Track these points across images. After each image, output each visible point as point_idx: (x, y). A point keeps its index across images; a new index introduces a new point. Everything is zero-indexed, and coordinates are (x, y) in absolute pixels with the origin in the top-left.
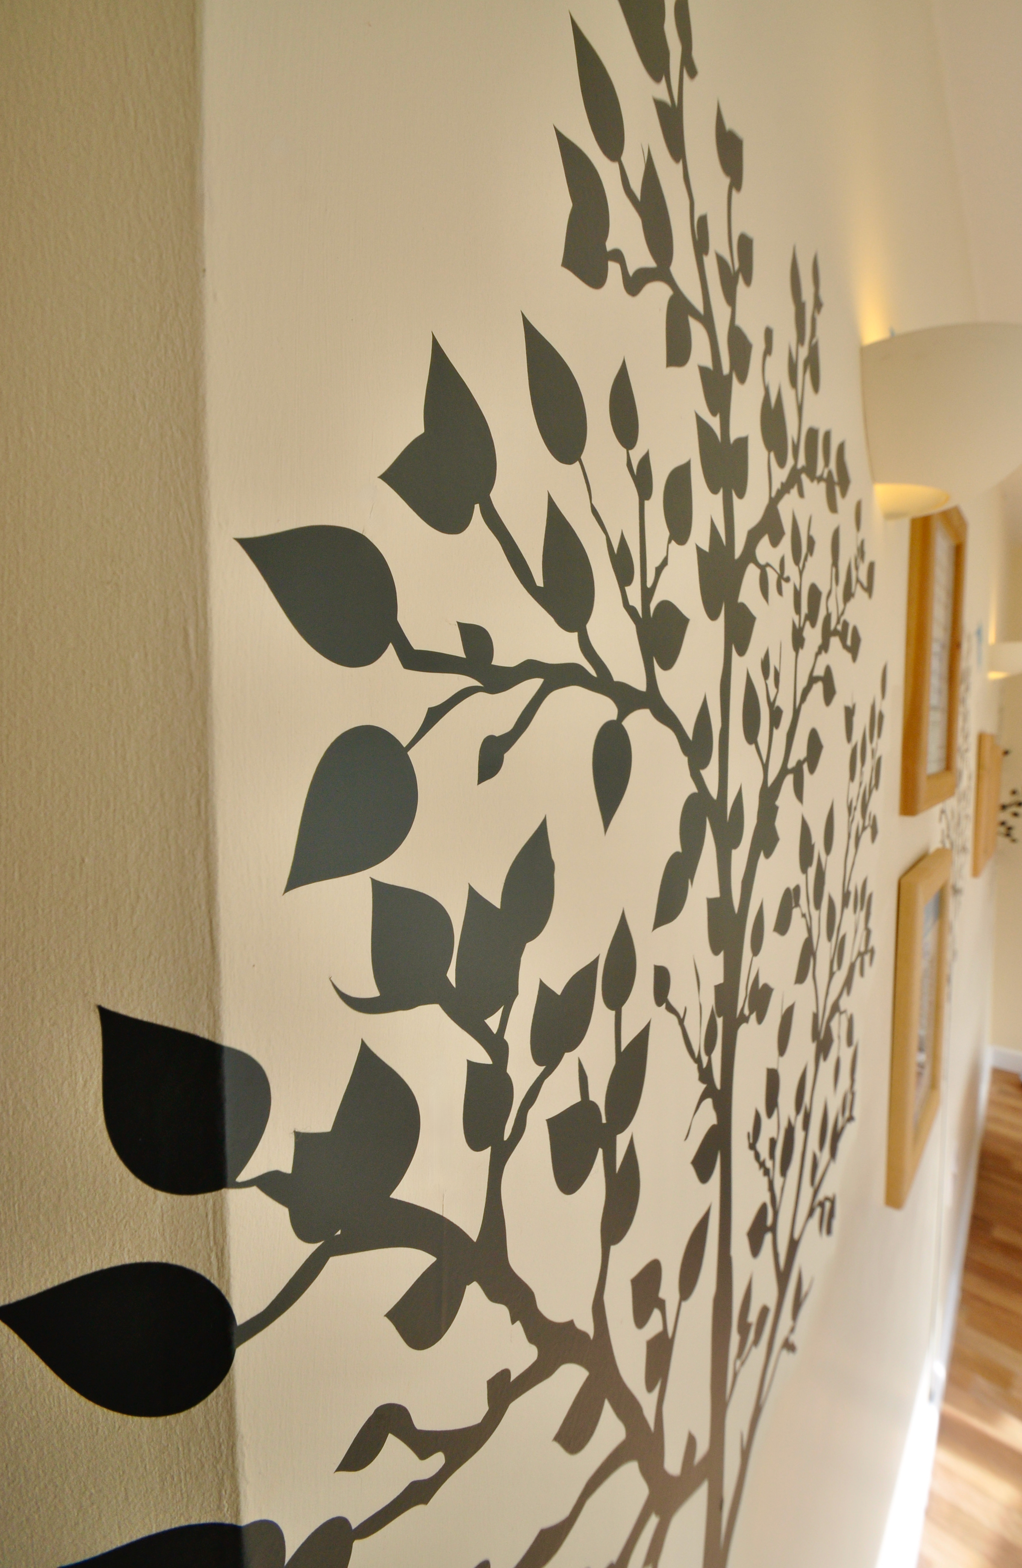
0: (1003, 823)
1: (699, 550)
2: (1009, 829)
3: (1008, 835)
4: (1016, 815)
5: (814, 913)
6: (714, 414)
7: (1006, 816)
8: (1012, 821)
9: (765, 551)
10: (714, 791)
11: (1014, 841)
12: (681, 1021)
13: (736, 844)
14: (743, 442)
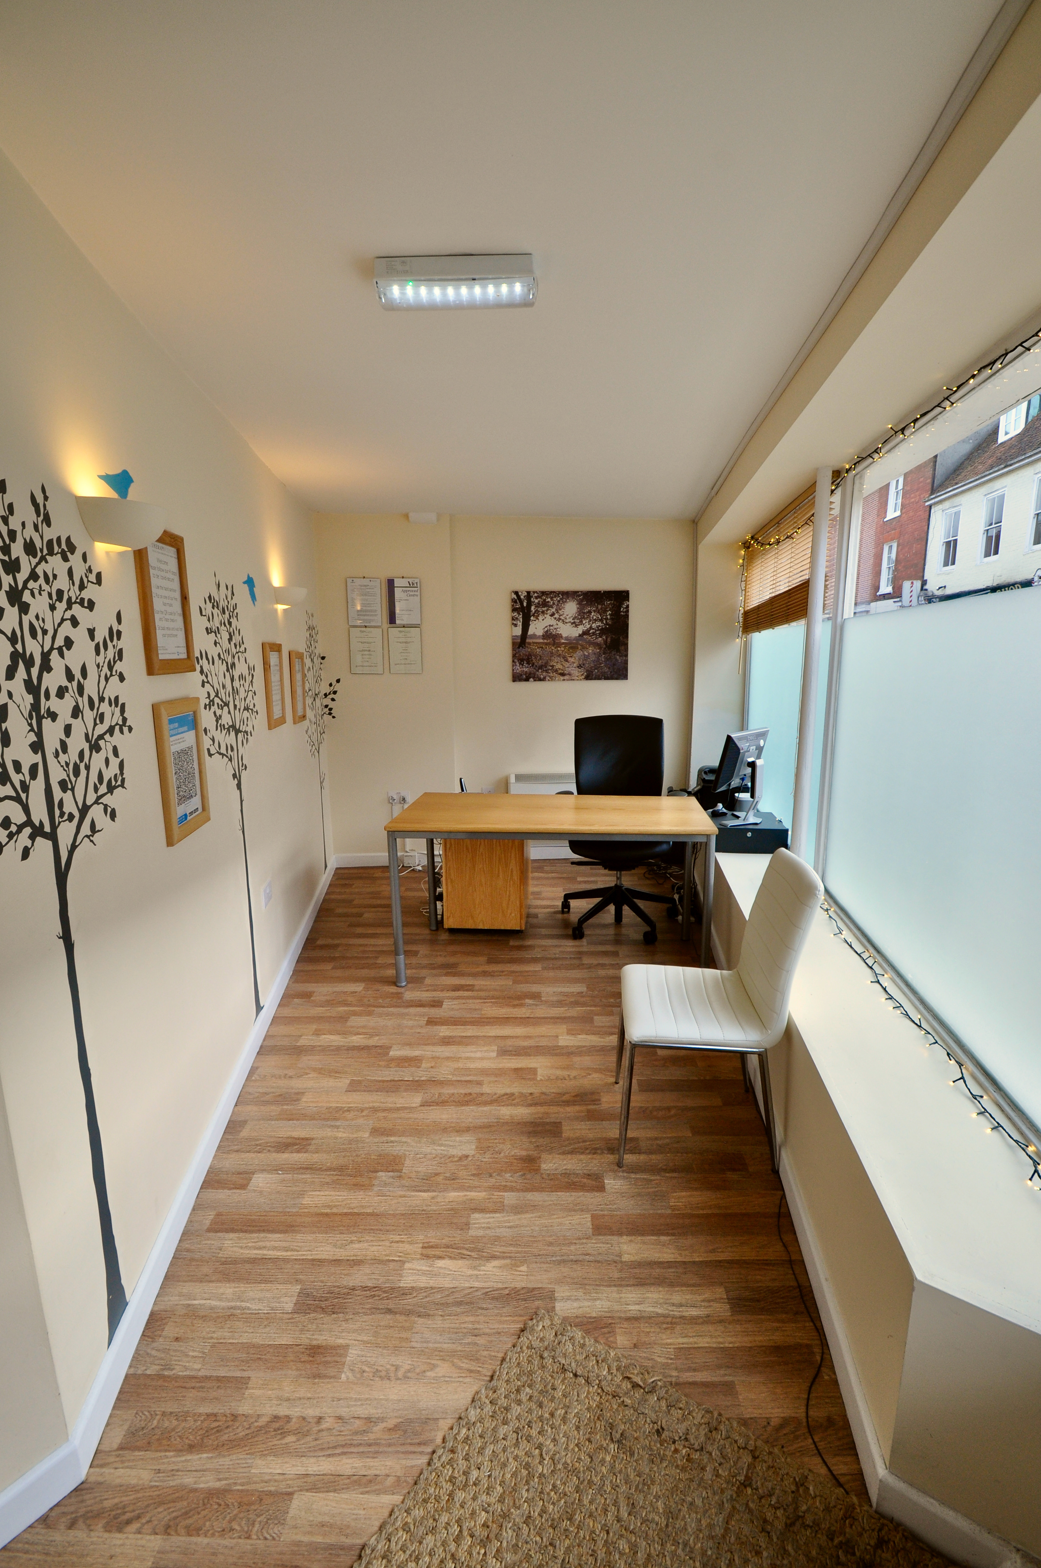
0: (326, 706)
1: (6, 591)
2: (331, 709)
3: (330, 714)
4: (333, 700)
5: (80, 699)
6: (5, 556)
7: (327, 701)
8: (331, 705)
9: (31, 584)
10: (21, 651)
11: (334, 717)
12: (19, 707)
13: (33, 665)
14: (18, 559)
